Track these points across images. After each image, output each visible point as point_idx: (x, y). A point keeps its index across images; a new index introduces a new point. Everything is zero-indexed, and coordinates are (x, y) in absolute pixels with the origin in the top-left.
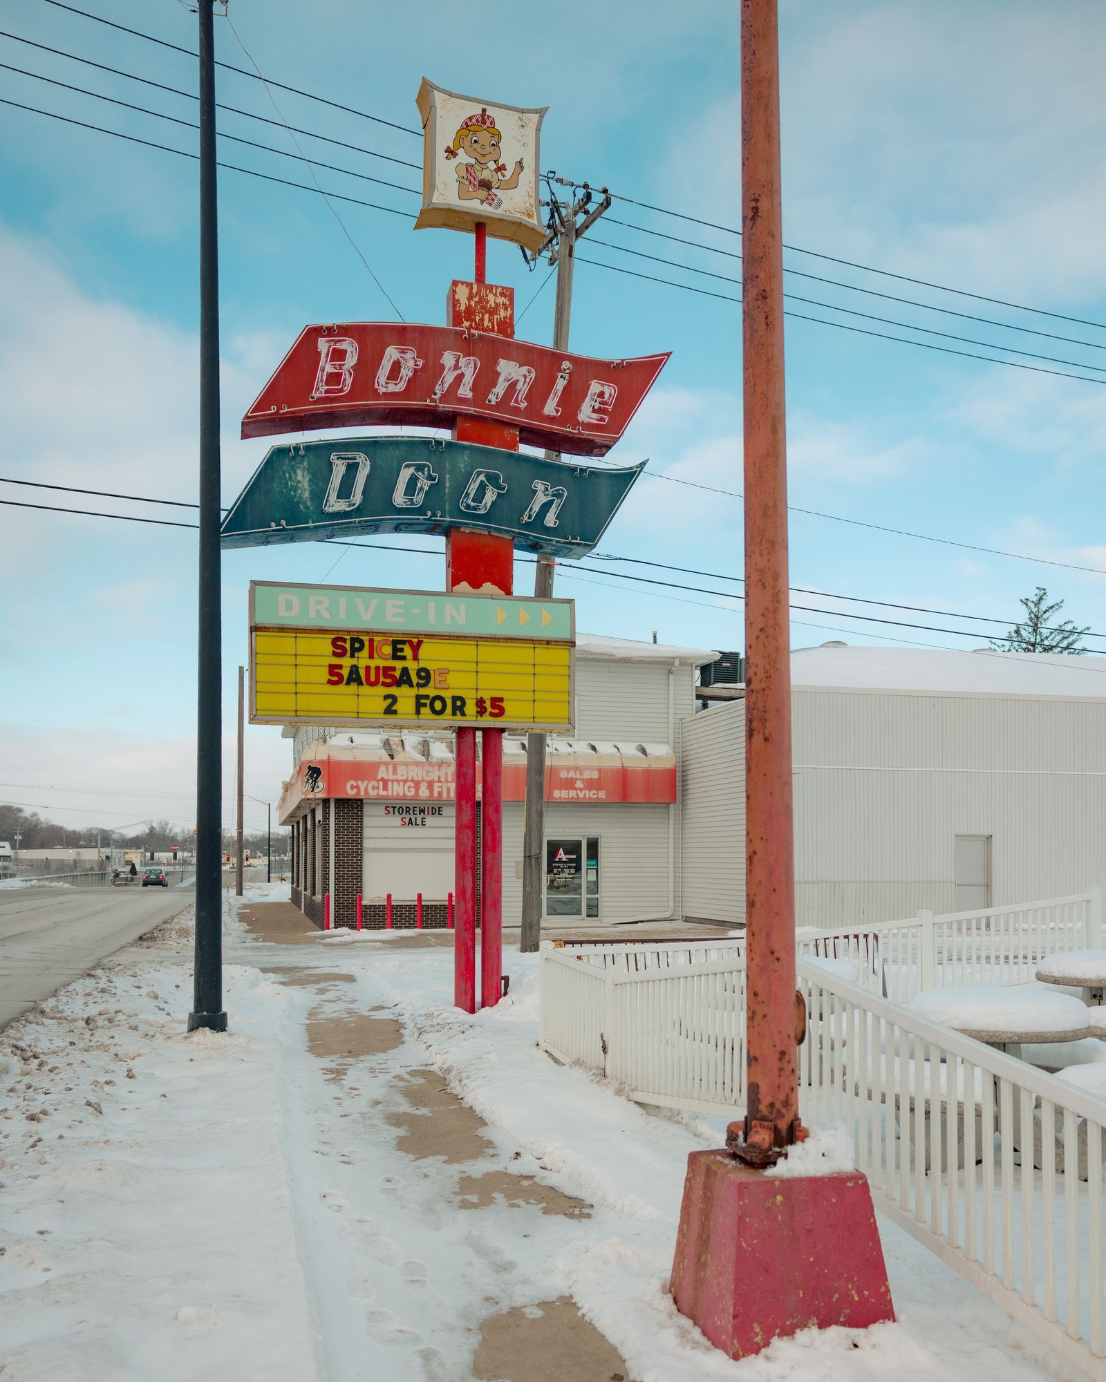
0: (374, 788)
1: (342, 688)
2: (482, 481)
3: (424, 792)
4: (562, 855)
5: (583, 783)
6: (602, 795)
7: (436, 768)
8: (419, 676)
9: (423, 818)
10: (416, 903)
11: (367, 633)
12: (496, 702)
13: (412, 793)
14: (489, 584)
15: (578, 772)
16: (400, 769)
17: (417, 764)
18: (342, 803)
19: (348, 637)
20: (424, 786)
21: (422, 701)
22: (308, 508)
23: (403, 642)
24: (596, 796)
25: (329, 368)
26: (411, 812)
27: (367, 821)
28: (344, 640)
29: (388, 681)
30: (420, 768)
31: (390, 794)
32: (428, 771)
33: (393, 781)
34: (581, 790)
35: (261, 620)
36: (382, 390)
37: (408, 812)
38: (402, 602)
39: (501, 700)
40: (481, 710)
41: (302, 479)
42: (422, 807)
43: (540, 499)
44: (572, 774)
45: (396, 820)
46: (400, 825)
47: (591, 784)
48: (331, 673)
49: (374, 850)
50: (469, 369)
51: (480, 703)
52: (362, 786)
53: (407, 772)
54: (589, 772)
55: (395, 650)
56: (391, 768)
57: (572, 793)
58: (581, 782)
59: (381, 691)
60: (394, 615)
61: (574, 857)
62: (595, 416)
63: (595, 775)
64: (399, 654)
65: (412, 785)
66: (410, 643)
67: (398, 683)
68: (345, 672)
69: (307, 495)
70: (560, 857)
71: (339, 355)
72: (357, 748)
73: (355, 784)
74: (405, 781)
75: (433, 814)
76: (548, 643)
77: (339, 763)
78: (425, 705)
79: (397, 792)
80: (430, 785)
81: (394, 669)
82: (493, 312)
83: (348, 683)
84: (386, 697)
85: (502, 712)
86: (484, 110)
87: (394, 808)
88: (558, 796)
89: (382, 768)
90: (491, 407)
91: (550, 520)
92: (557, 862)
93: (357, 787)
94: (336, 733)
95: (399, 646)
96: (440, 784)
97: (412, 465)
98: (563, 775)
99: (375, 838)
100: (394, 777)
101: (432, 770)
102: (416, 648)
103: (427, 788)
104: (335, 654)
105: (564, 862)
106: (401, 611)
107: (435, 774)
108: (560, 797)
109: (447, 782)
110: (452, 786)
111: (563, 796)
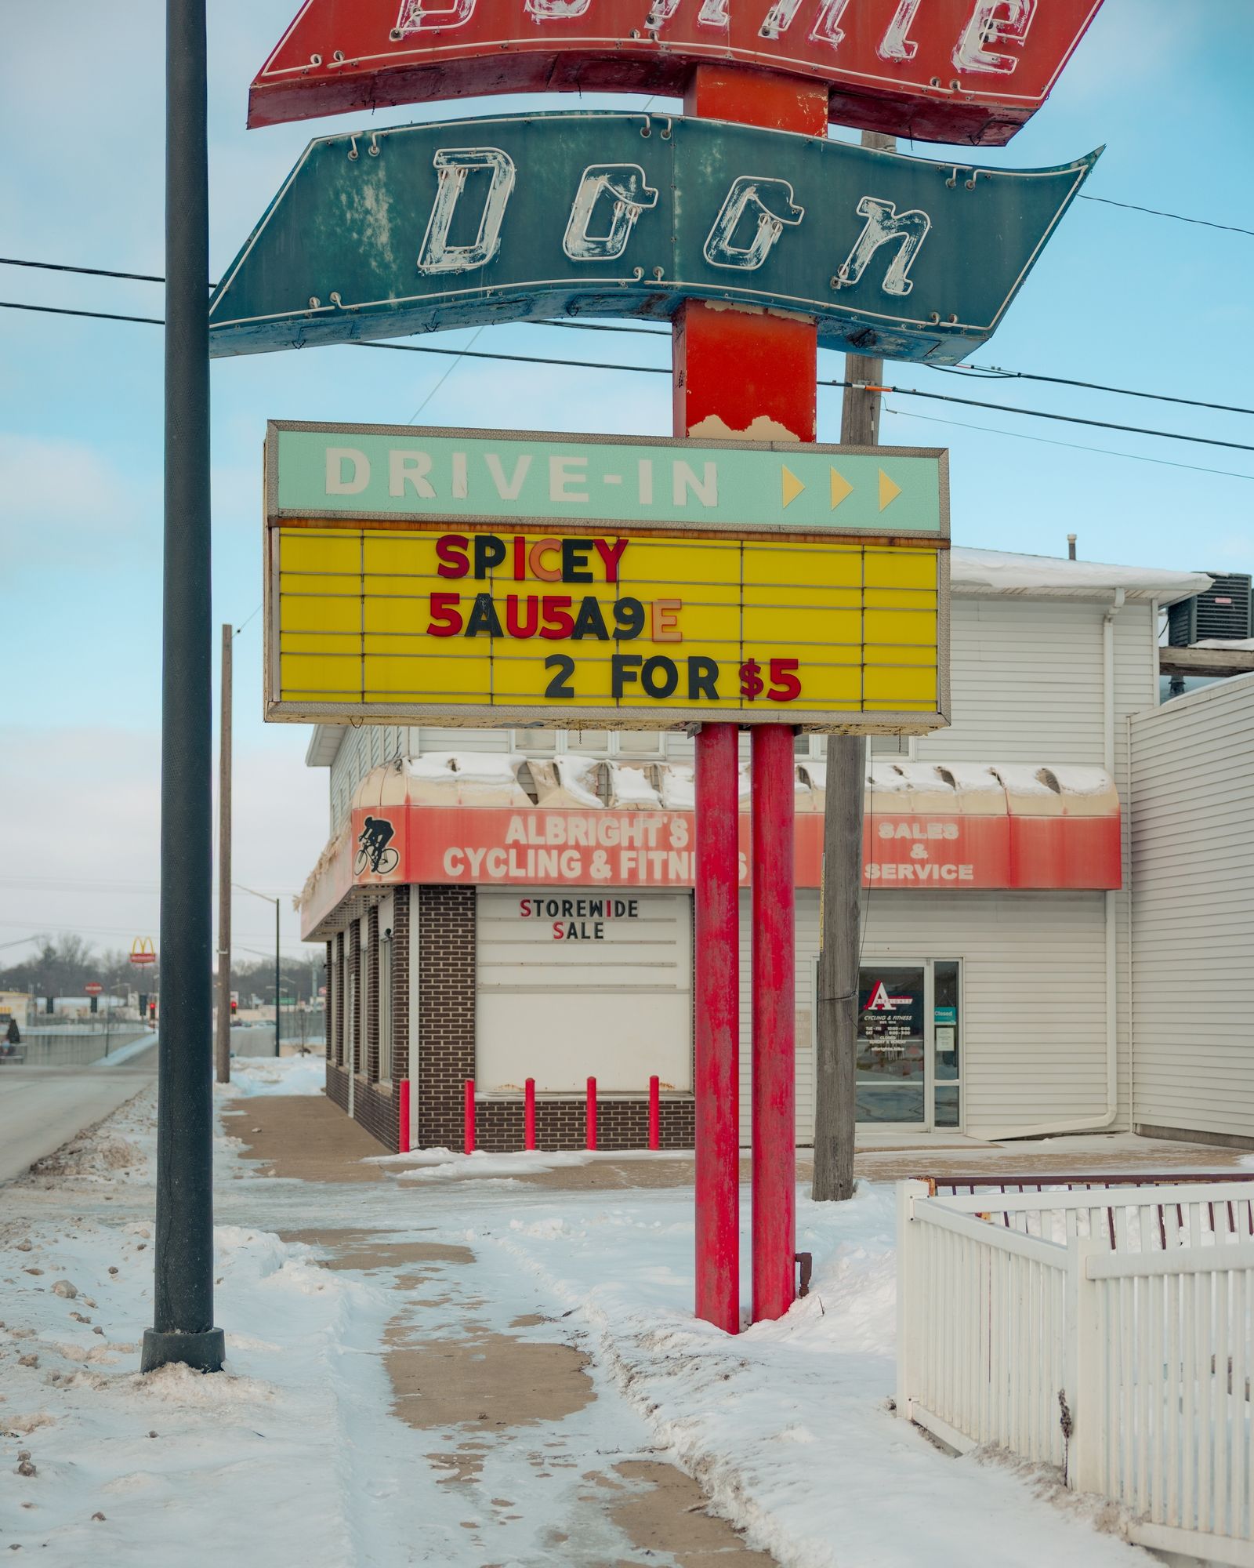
0: (497, 863)
1: (458, 644)
2: (750, 203)
3: (600, 871)
4: (883, 998)
5: (926, 849)
6: (966, 873)
7: (625, 821)
8: (619, 616)
9: (597, 924)
10: (584, 1098)
11: (510, 526)
12: (783, 669)
13: (574, 873)
14: (765, 419)
15: (916, 827)
16: (551, 822)
17: (586, 813)
18: (436, 894)
19: (470, 536)
20: (600, 858)
21: (627, 669)
22: (385, 266)
23: (586, 545)
24: (954, 876)
26: (574, 911)
27: (484, 931)
28: (463, 542)
29: (555, 626)
30: (592, 821)
31: (531, 873)
32: (608, 828)
33: (537, 848)
34: (923, 863)
35: (291, 502)
36: (540, 15)
37: (567, 911)
38: (582, 461)
39: (793, 664)
40: (751, 686)
41: (375, 205)
42: (596, 900)
43: (874, 236)
44: (903, 831)
45: (543, 928)
46: (551, 938)
47: (943, 852)
48: (436, 612)
49: (499, 989)
51: (749, 670)
52: (475, 857)
53: (566, 830)
54: (940, 826)
55: (569, 561)
56: (532, 822)
57: (905, 871)
58: (922, 847)
59: (541, 648)
60: (567, 488)
61: (909, 1001)
62: (989, 57)
63: (952, 833)
64: (577, 570)
65: (576, 855)
66: (601, 546)
67: (574, 631)
68: (465, 610)
69: (384, 238)
70: (880, 1002)
72: (464, 782)
73: (460, 854)
74: (561, 849)
75: (617, 915)
76: (892, 541)
77: (429, 813)
78: (632, 677)
79: (546, 871)
80: (613, 856)
81: (566, 601)
83: (471, 633)
84: (550, 662)
85: (794, 690)
87: (539, 902)
88: (876, 876)
89: (516, 822)
90: (768, 45)
91: (895, 281)
93: (465, 861)
94: (421, 751)
95: (577, 553)
96: (633, 854)
97: (602, 172)
98: (886, 832)
99: (501, 964)
100: (540, 841)
101: (614, 825)
102: (612, 558)
103: (606, 863)
104: (443, 572)
105: (888, 1013)
106: (581, 478)
107: (622, 833)
108: (880, 880)
109: (648, 848)
110: (658, 857)
111: (885, 876)
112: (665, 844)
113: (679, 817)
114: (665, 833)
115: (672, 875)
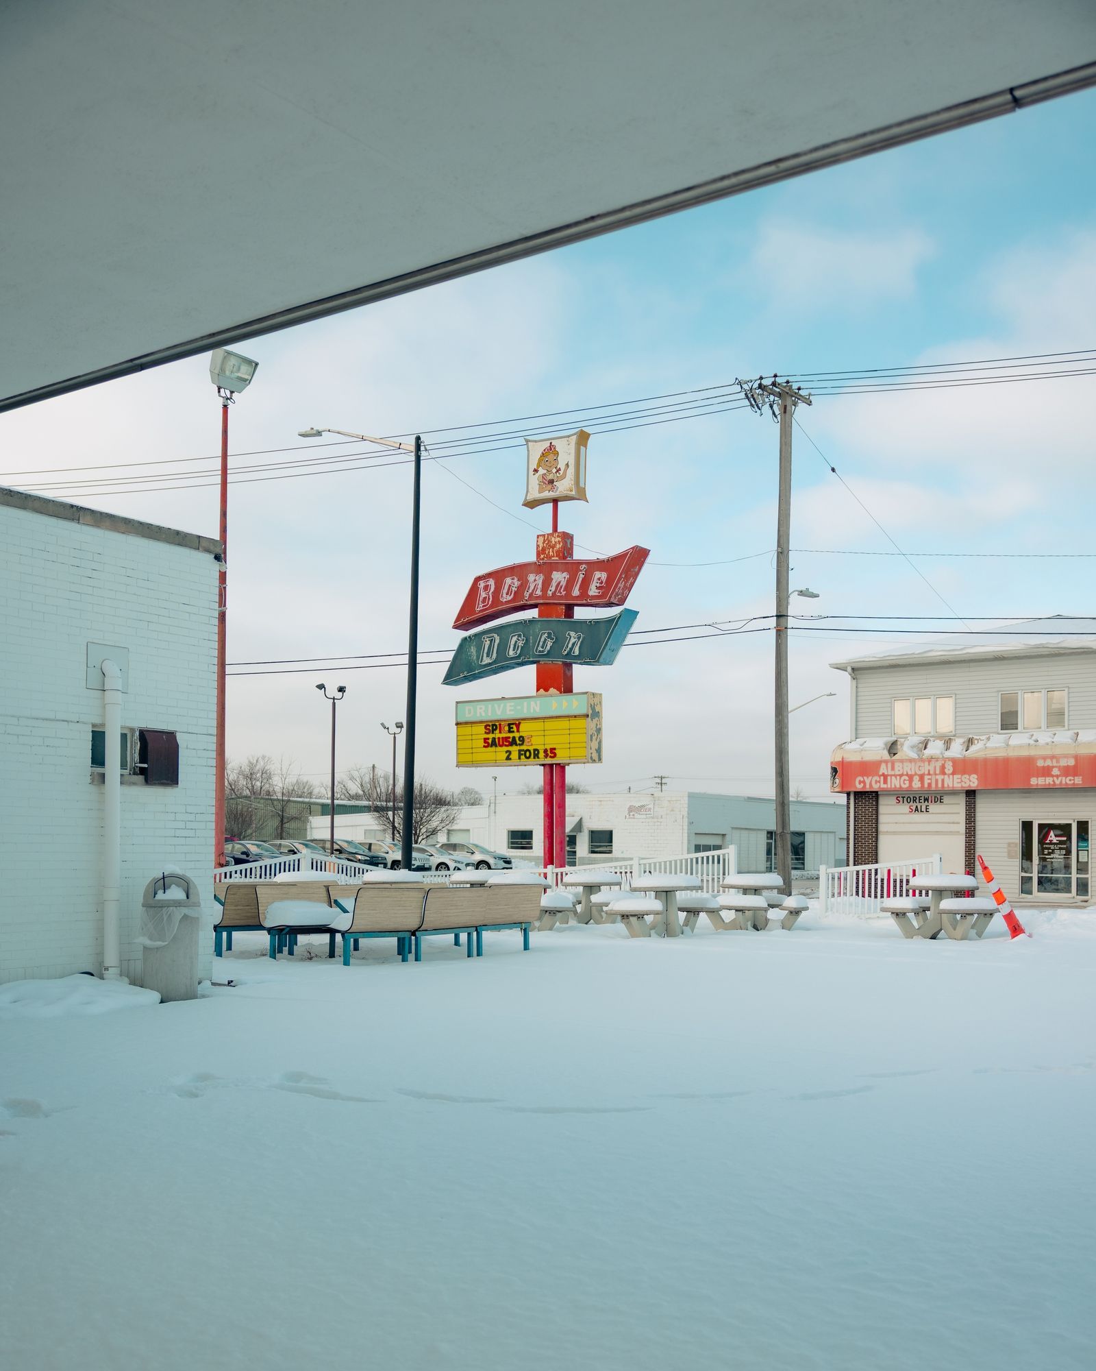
0: (876, 782)
1: (489, 749)
2: (545, 637)
3: (916, 784)
4: (1052, 837)
5: (1059, 770)
6: (1078, 780)
7: (927, 763)
9: (927, 806)
11: (498, 721)
12: (553, 750)
13: (906, 785)
15: (1054, 761)
16: (897, 765)
17: (911, 761)
18: (860, 795)
19: (491, 724)
20: (916, 779)
22: (475, 664)
23: (513, 724)
24: (1072, 782)
25: (483, 595)
26: (917, 801)
27: (882, 809)
28: (489, 726)
29: (507, 744)
30: (913, 764)
31: (889, 786)
33: (891, 776)
34: (1057, 776)
35: (460, 720)
36: (505, 600)
37: (914, 801)
38: (513, 704)
39: (555, 749)
40: (546, 756)
41: (473, 650)
42: (926, 796)
43: (573, 640)
44: (1048, 763)
45: (905, 808)
46: (908, 812)
47: (1067, 771)
48: (485, 742)
49: (887, 833)
50: (540, 579)
51: (545, 751)
52: (867, 781)
53: (903, 768)
54: (1066, 759)
55: (510, 728)
56: (890, 765)
57: (1049, 780)
58: (1057, 769)
59: (505, 749)
60: (510, 710)
61: (1065, 839)
62: (597, 591)
63: (1072, 762)
64: (511, 730)
65: (907, 778)
66: (515, 724)
67: (511, 744)
68: (490, 741)
69: (475, 658)
70: (1051, 839)
71: (486, 588)
72: (865, 750)
73: (862, 780)
74: (901, 776)
75: (935, 802)
76: (575, 717)
77: (850, 763)
78: (522, 754)
79: (895, 785)
80: (922, 778)
81: (509, 738)
82: (553, 547)
83: (491, 746)
84: (507, 752)
85: (555, 755)
86: (551, 443)
87: (903, 797)
88: (1036, 783)
89: (883, 766)
90: (549, 598)
91: (577, 653)
92: (1047, 844)
93: (864, 782)
95: (511, 726)
96: (930, 777)
97: (515, 636)
98: (1040, 763)
99: (888, 823)
100: (893, 773)
101: (922, 765)
102: (518, 726)
104: (486, 733)
105: (1055, 844)
106: (512, 708)
107: (925, 768)
108: (1037, 784)
109: (936, 774)
110: (940, 778)
111: (1040, 783)
112: (943, 772)
113: (949, 760)
114: (943, 768)
115: (946, 785)
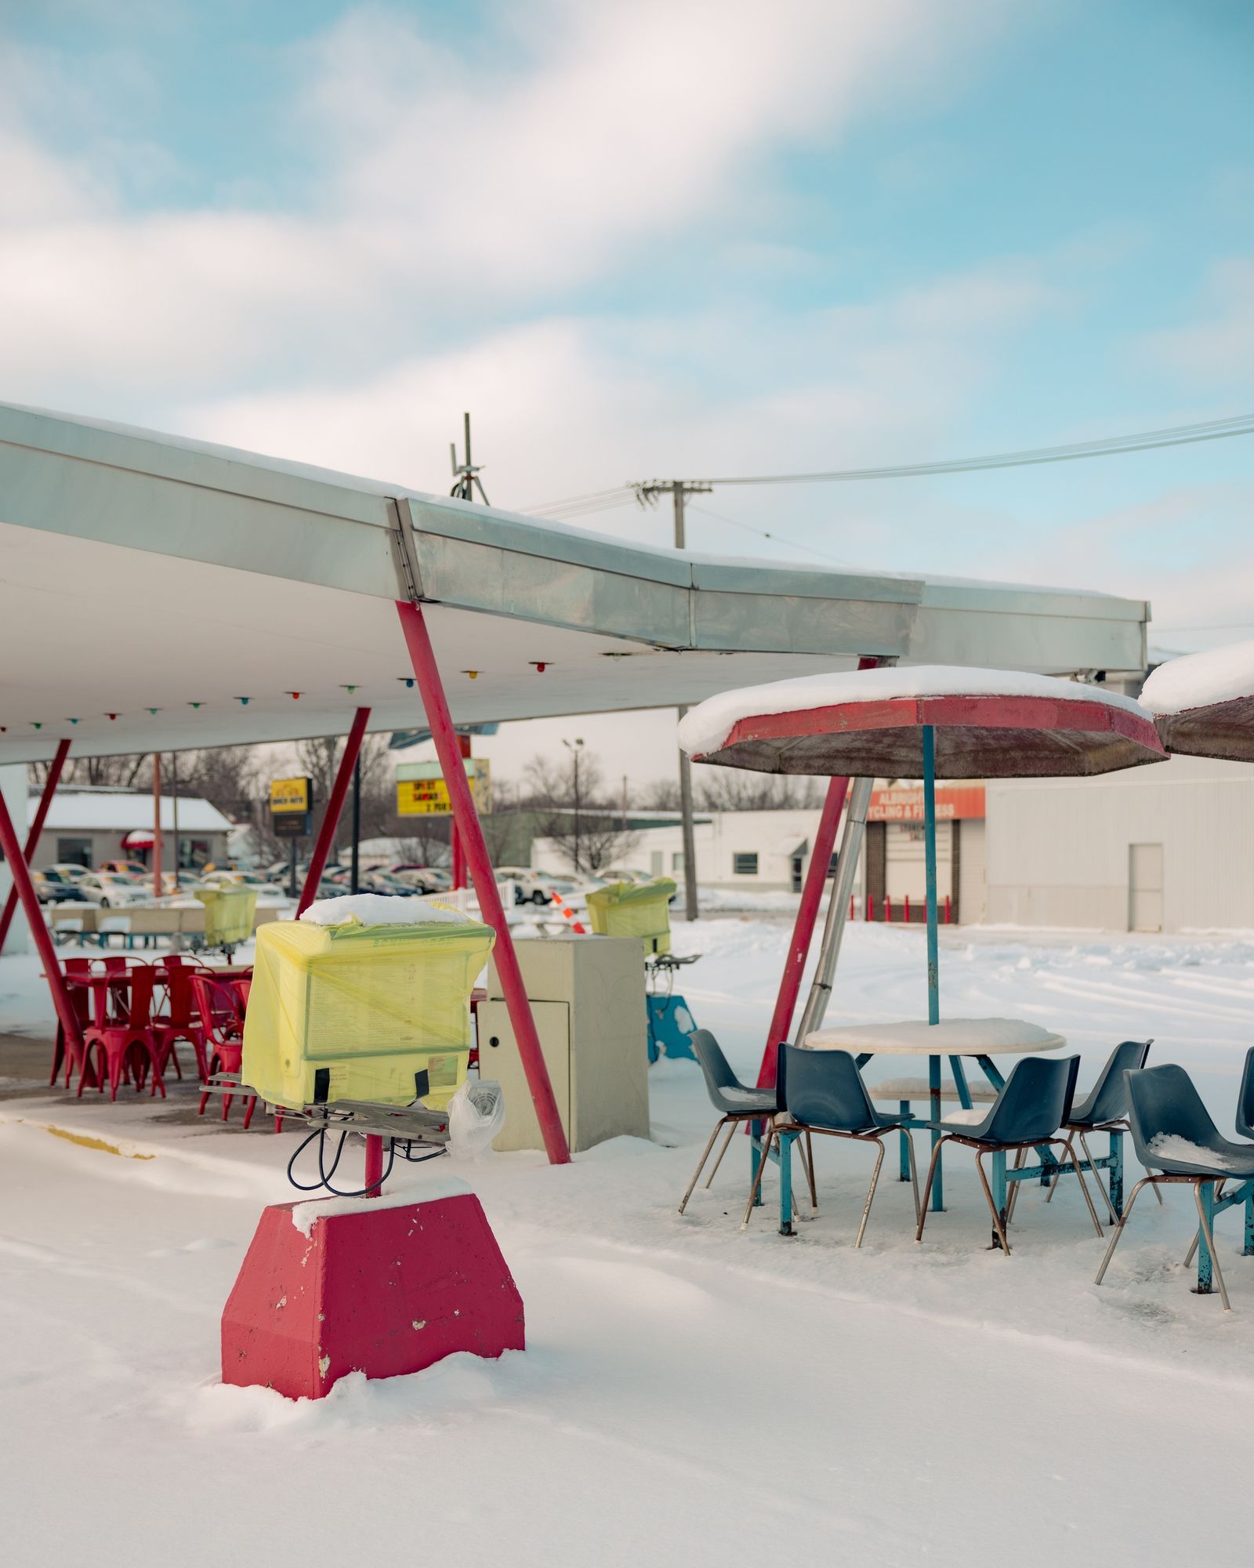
0: (877, 812)
3: (908, 814)
7: (916, 794)
10: (905, 903)
13: (899, 815)
16: (894, 796)
17: (903, 791)
20: (908, 809)
22: (406, 736)
23: (430, 783)
26: (916, 829)
27: (889, 838)
30: (905, 794)
32: (910, 797)
33: (888, 805)
45: (907, 836)
46: (908, 840)
49: (893, 860)
53: (898, 798)
55: (429, 786)
56: (888, 795)
59: (426, 802)
60: (427, 773)
65: (900, 808)
74: (896, 805)
80: (912, 808)
87: (906, 826)
89: (882, 796)
96: (918, 807)
99: (894, 850)
100: (890, 803)
101: (913, 795)
103: (910, 810)
106: (430, 770)
107: (914, 798)
